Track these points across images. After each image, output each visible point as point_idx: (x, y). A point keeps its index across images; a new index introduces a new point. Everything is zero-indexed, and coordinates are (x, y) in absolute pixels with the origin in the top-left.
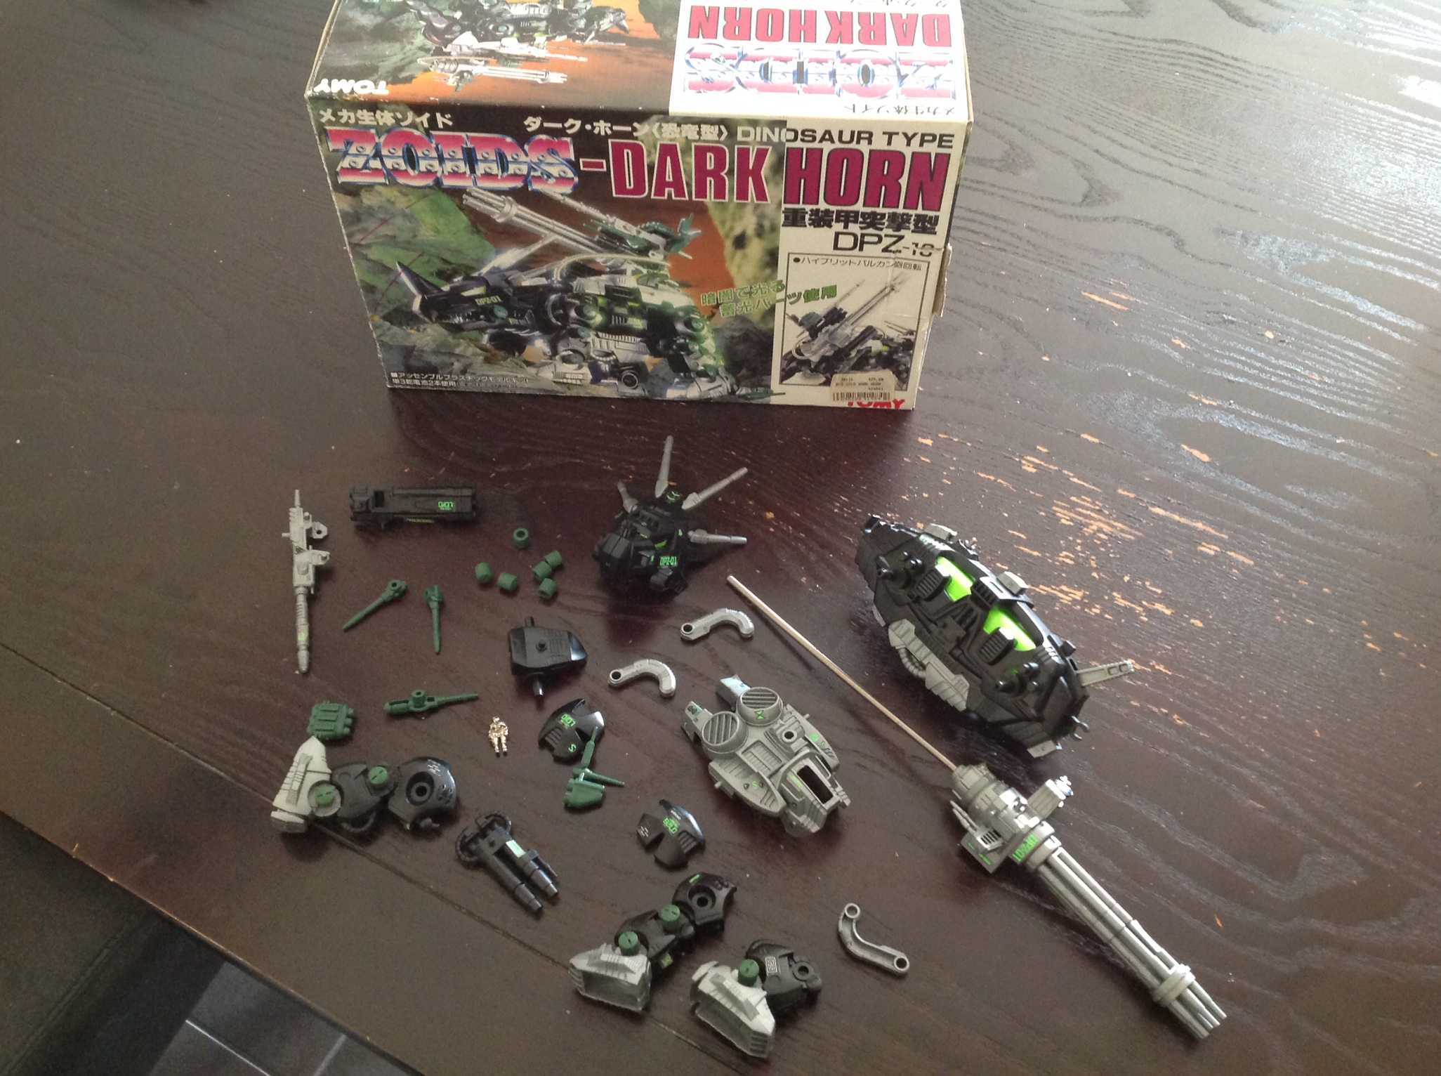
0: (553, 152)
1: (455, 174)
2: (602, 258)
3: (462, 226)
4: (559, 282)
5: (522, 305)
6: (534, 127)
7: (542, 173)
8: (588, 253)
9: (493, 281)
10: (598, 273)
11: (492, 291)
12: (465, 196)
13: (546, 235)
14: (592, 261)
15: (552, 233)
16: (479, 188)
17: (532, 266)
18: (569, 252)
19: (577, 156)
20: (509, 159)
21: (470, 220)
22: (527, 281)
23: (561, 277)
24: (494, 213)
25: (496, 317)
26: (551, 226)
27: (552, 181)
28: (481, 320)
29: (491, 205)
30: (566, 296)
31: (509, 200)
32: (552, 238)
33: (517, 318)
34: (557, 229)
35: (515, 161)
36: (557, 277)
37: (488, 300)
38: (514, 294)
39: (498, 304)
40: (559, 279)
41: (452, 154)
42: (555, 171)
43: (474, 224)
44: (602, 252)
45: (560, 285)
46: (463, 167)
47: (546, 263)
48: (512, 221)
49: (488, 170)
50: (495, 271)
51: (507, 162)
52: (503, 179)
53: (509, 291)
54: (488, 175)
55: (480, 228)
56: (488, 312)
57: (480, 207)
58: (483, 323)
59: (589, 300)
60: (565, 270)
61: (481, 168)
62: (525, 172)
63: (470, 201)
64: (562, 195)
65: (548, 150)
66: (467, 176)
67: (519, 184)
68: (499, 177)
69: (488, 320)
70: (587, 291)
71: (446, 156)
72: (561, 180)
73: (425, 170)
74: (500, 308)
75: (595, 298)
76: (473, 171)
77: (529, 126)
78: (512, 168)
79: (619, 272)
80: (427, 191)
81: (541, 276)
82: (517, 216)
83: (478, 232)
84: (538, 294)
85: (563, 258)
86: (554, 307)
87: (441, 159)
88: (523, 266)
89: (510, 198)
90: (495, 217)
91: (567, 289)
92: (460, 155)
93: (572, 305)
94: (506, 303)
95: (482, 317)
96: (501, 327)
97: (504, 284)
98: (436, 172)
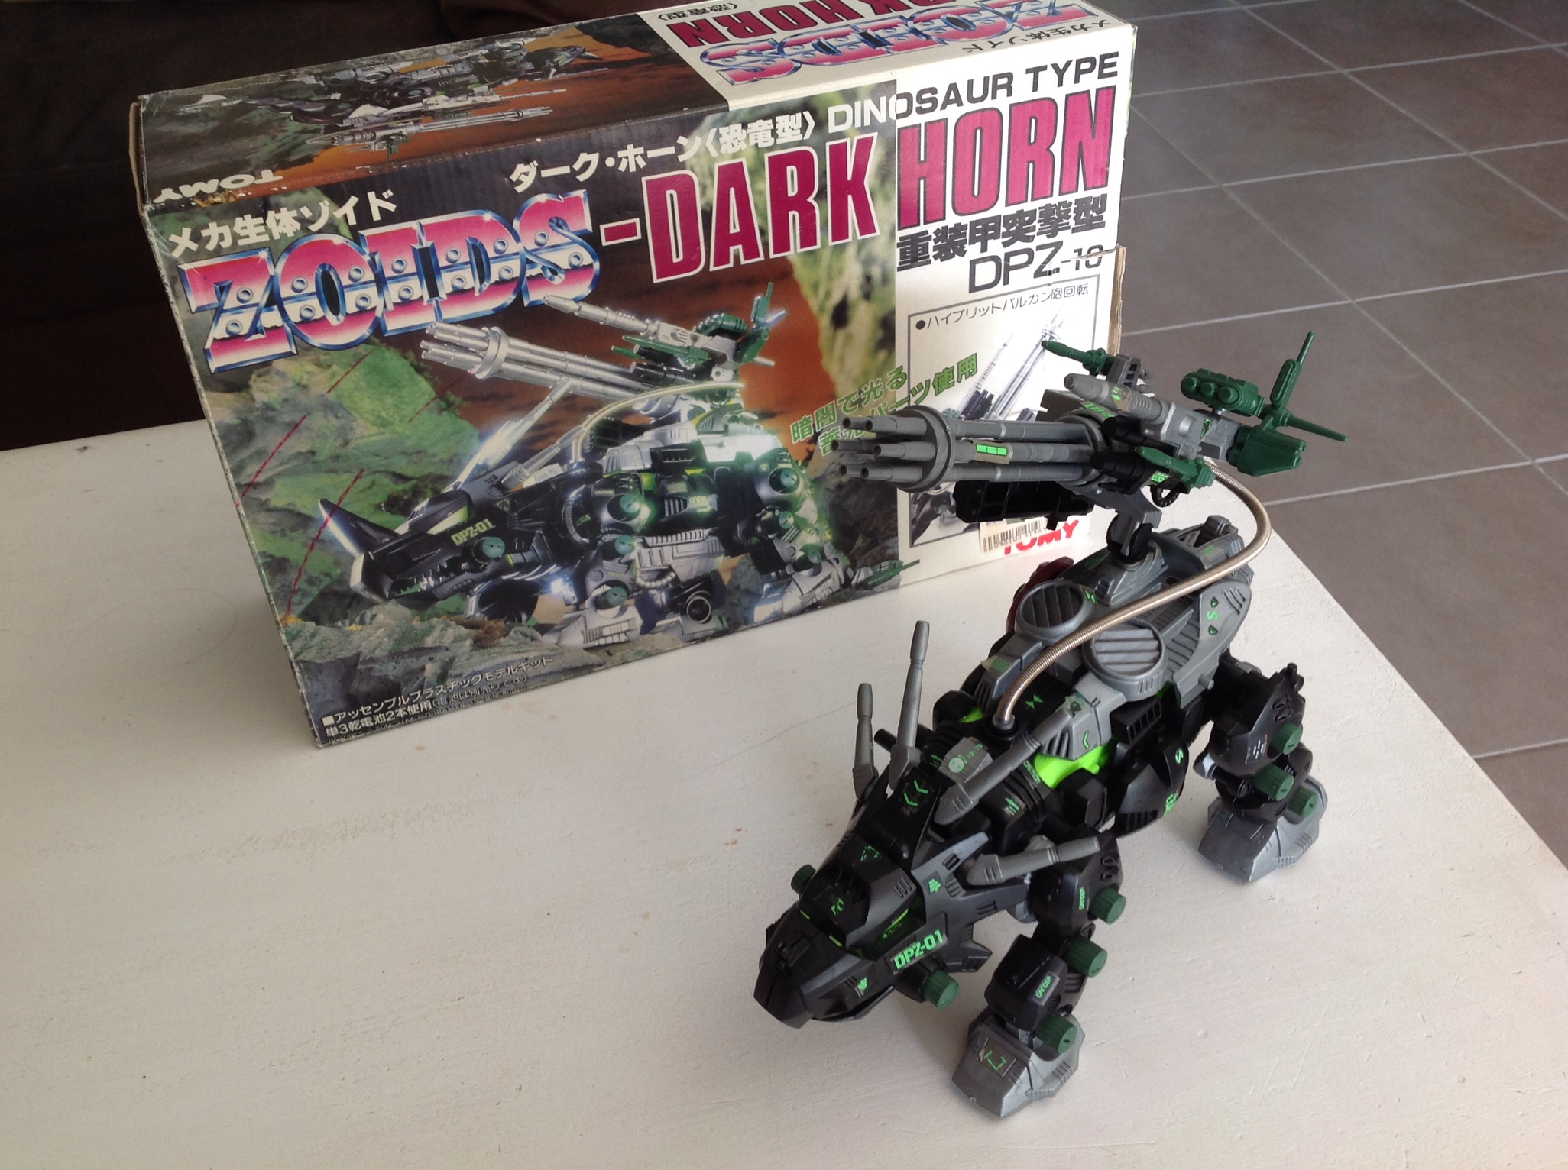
0: (559, 224)
1: (406, 305)
2: (642, 402)
3: (422, 401)
4: (581, 465)
5: (530, 523)
6: (527, 182)
7: (543, 268)
8: (620, 398)
9: (478, 492)
10: (638, 431)
11: (479, 511)
12: (424, 344)
13: (555, 382)
14: (628, 412)
15: (564, 378)
16: (445, 321)
17: (538, 445)
18: (592, 405)
19: (596, 222)
20: (491, 254)
21: (434, 386)
22: (532, 477)
23: (584, 454)
24: (472, 364)
25: (487, 559)
26: (561, 364)
27: (559, 279)
28: (463, 572)
29: (464, 349)
30: (592, 487)
31: (494, 333)
32: (565, 386)
33: (521, 551)
34: (572, 367)
35: (501, 256)
36: (576, 457)
37: (471, 532)
38: (513, 507)
39: (489, 533)
40: (581, 459)
41: (398, 267)
42: (562, 259)
43: (441, 394)
44: (639, 391)
45: (584, 470)
46: (417, 289)
47: (559, 435)
48: (500, 371)
49: (458, 284)
50: (482, 471)
51: (488, 259)
52: (484, 295)
53: (505, 504)
54: (459, 294)
55: (452, 398)
56: (472, 553)
57: (446, 357)
58: (467, 576)
59: (627, 483)
60: (589, 439)
61: (446, 282)
62: (516, 274)
63: (432, 351)
64: (576, 300)
65: (551, 220)
66: (425, 304)
67: (508, 298)
68: (477, 294)
69: (475, 569)
70: (625, 469)
71: (388, 273)
72: (575, 272)
73: (356, 310)
74: (488, 540)
75: (636, 476)
76: (433, 292)
77: (519, 182)
78: (496, 271)
79: (667, 419)
80: (362, 349)
81: (552, 462)
82: (508, 359)
83: (450, 405)
84: (549, 493)
85: (585, 418)
86: (577, 513)
87: (381, 282)
88: (523, 452)
89: (495, 329)
90: (472, 371)
91: (593, 473)
92: (411, 267)
93: (603, 499)
94: (500, 531)
95: (464, 566)
96: (496, 575)
97: (496, 494)
98: (374, 309)
